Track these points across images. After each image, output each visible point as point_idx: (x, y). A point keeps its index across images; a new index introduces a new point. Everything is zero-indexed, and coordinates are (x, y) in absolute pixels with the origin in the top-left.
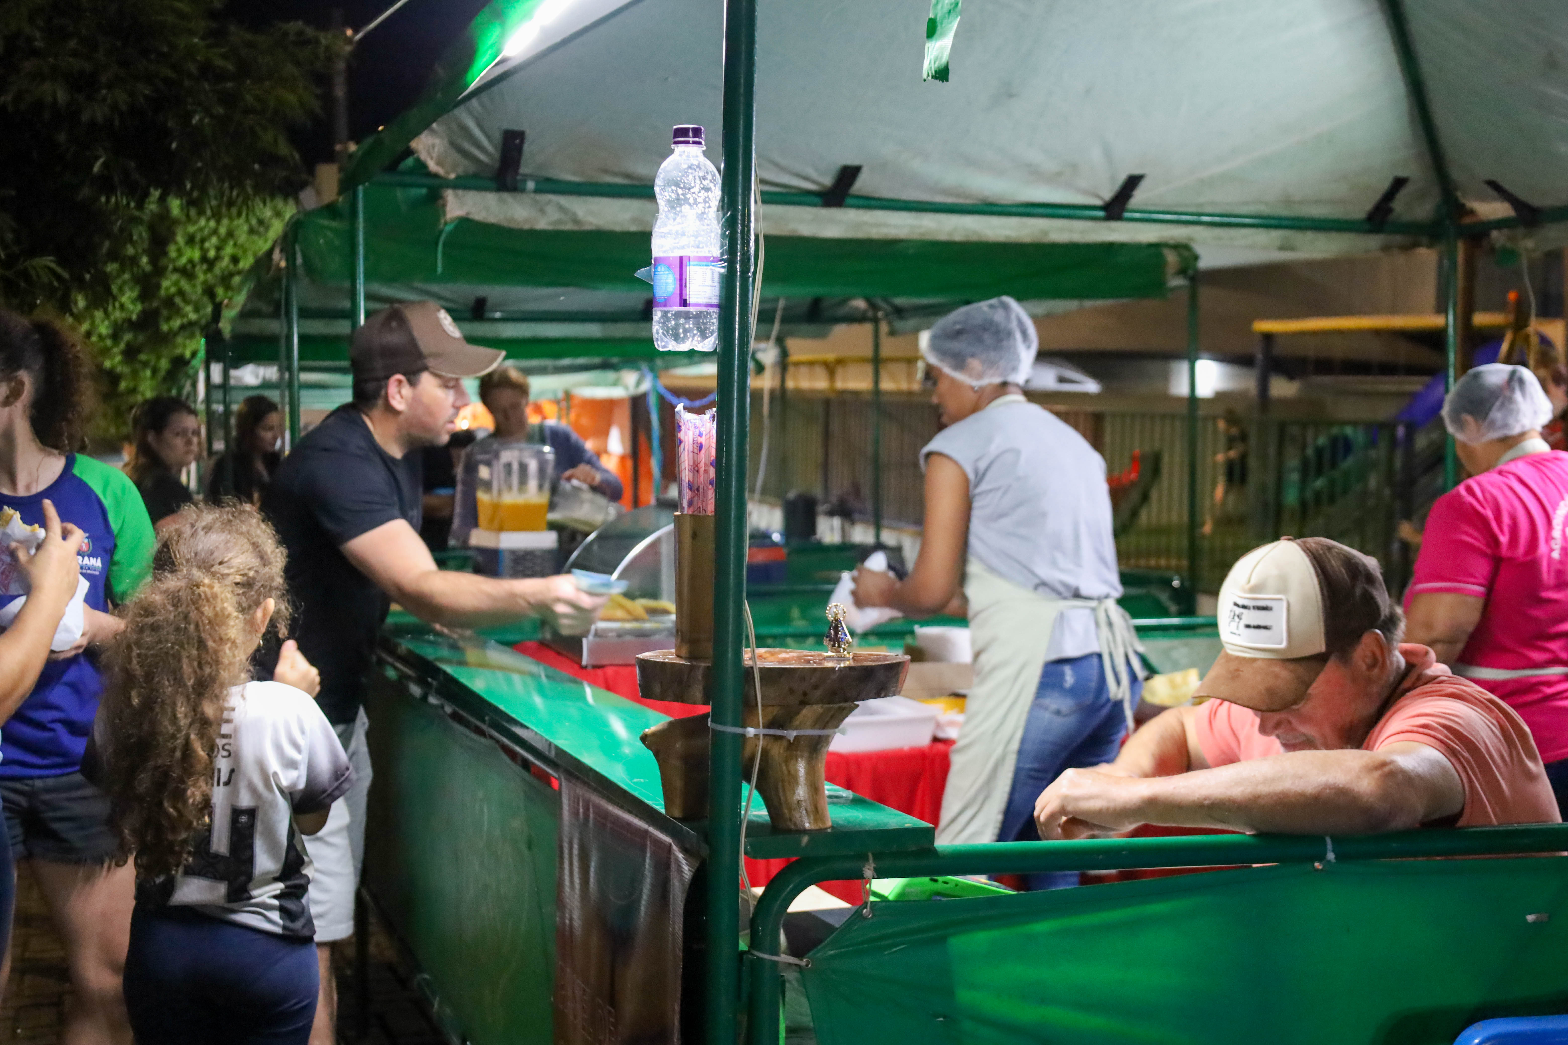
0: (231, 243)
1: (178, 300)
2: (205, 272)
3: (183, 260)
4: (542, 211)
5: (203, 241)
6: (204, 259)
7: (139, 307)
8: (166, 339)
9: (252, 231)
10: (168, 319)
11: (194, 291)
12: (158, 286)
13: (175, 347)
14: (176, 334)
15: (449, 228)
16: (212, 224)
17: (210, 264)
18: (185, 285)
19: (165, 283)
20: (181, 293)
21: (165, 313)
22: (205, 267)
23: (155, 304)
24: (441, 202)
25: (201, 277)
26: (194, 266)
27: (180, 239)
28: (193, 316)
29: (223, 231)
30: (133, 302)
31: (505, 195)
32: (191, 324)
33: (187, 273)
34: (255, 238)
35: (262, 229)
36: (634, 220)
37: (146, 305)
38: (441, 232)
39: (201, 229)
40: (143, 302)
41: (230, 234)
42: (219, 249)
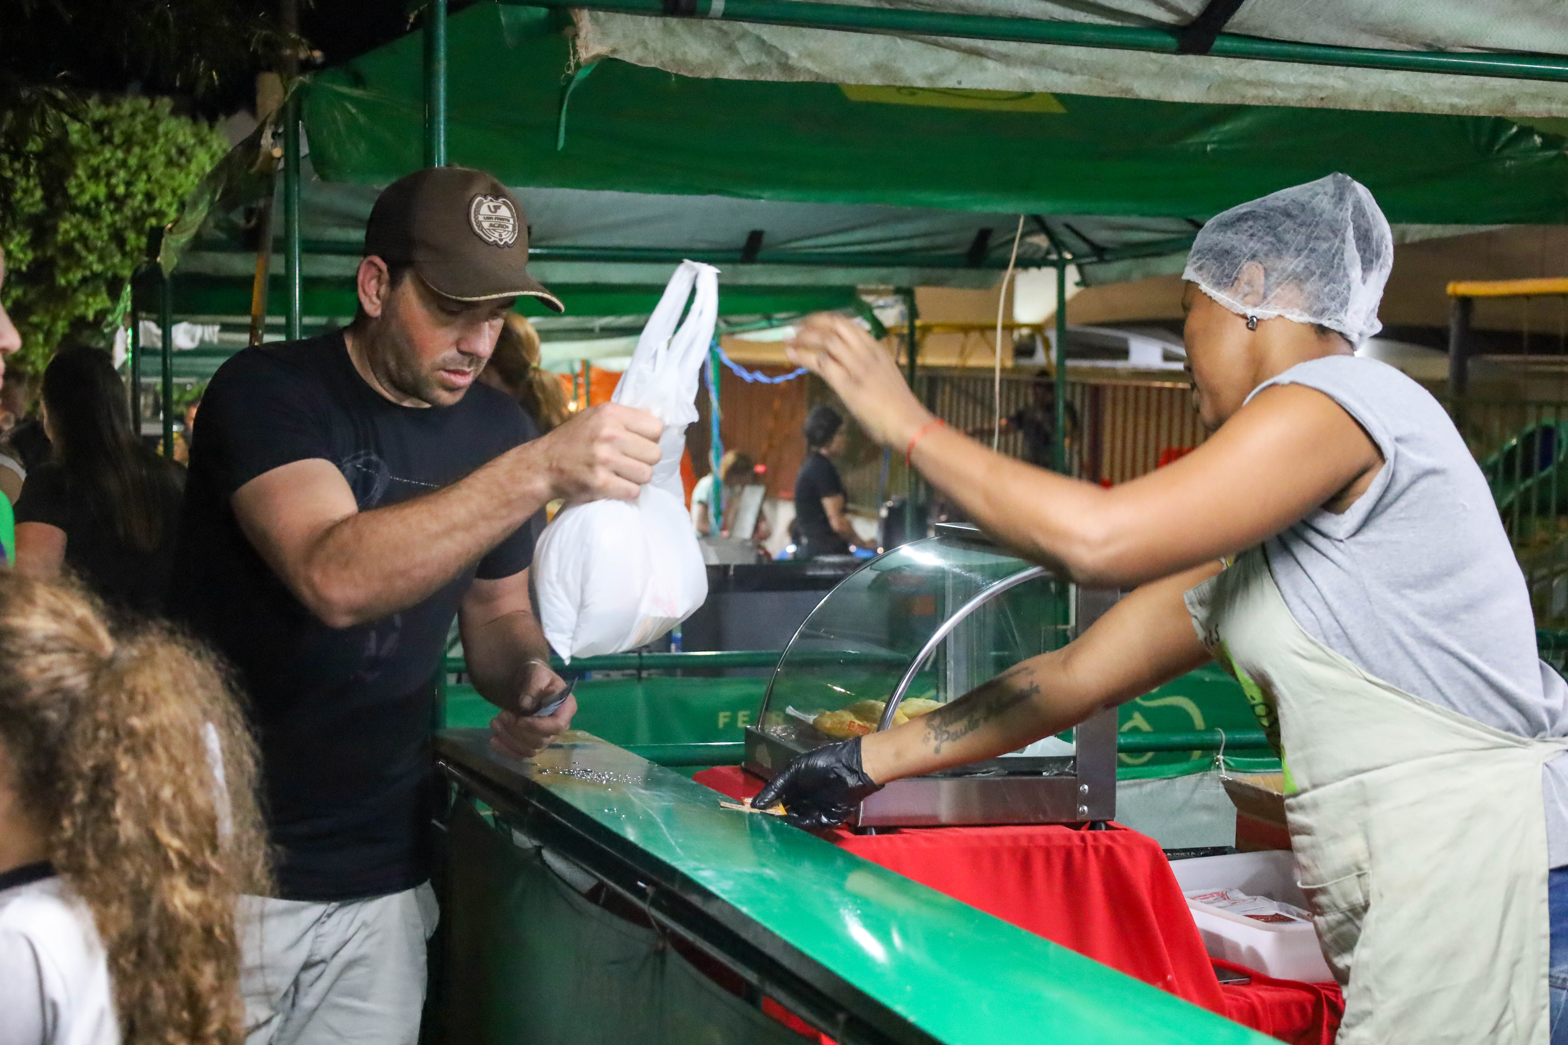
0: (144, 177)
1: (78, 246)
2: (112, 213)
3: (86, 198)
4: (731, 49)
5: (110, 174)
6: (111, 196)
7: (30, 256)
8: (63, 296)
9: (170, 163)
10: (66, 270)
11: (99, 236)
12: (55, 229)
13: (76, 306)
14: (75, 290)
15: (582, 74)
16: (120, 154)
17: (119, 202)
18: (87, 227)
19: (64, 226)
20: (83, 238)
21: (62, 263)
22: (112, 206)
23: (49, 253)
24: (569, 31)
25: (108, 219)
26: (98, 204)
27: (80, 172)
28: (97, 268)
29: (133, 161)
30: (23, 248)
31: (674, 22)
32: (95, 276)
33: (91, 213)
34: (175, 171)
35: (183, 160)
36: (878, 67)
37: (39, 253)
38: (570, 79)
39: (107, 161)
40: (34, 250)
41: (143, 166)
42: (128, 184)
